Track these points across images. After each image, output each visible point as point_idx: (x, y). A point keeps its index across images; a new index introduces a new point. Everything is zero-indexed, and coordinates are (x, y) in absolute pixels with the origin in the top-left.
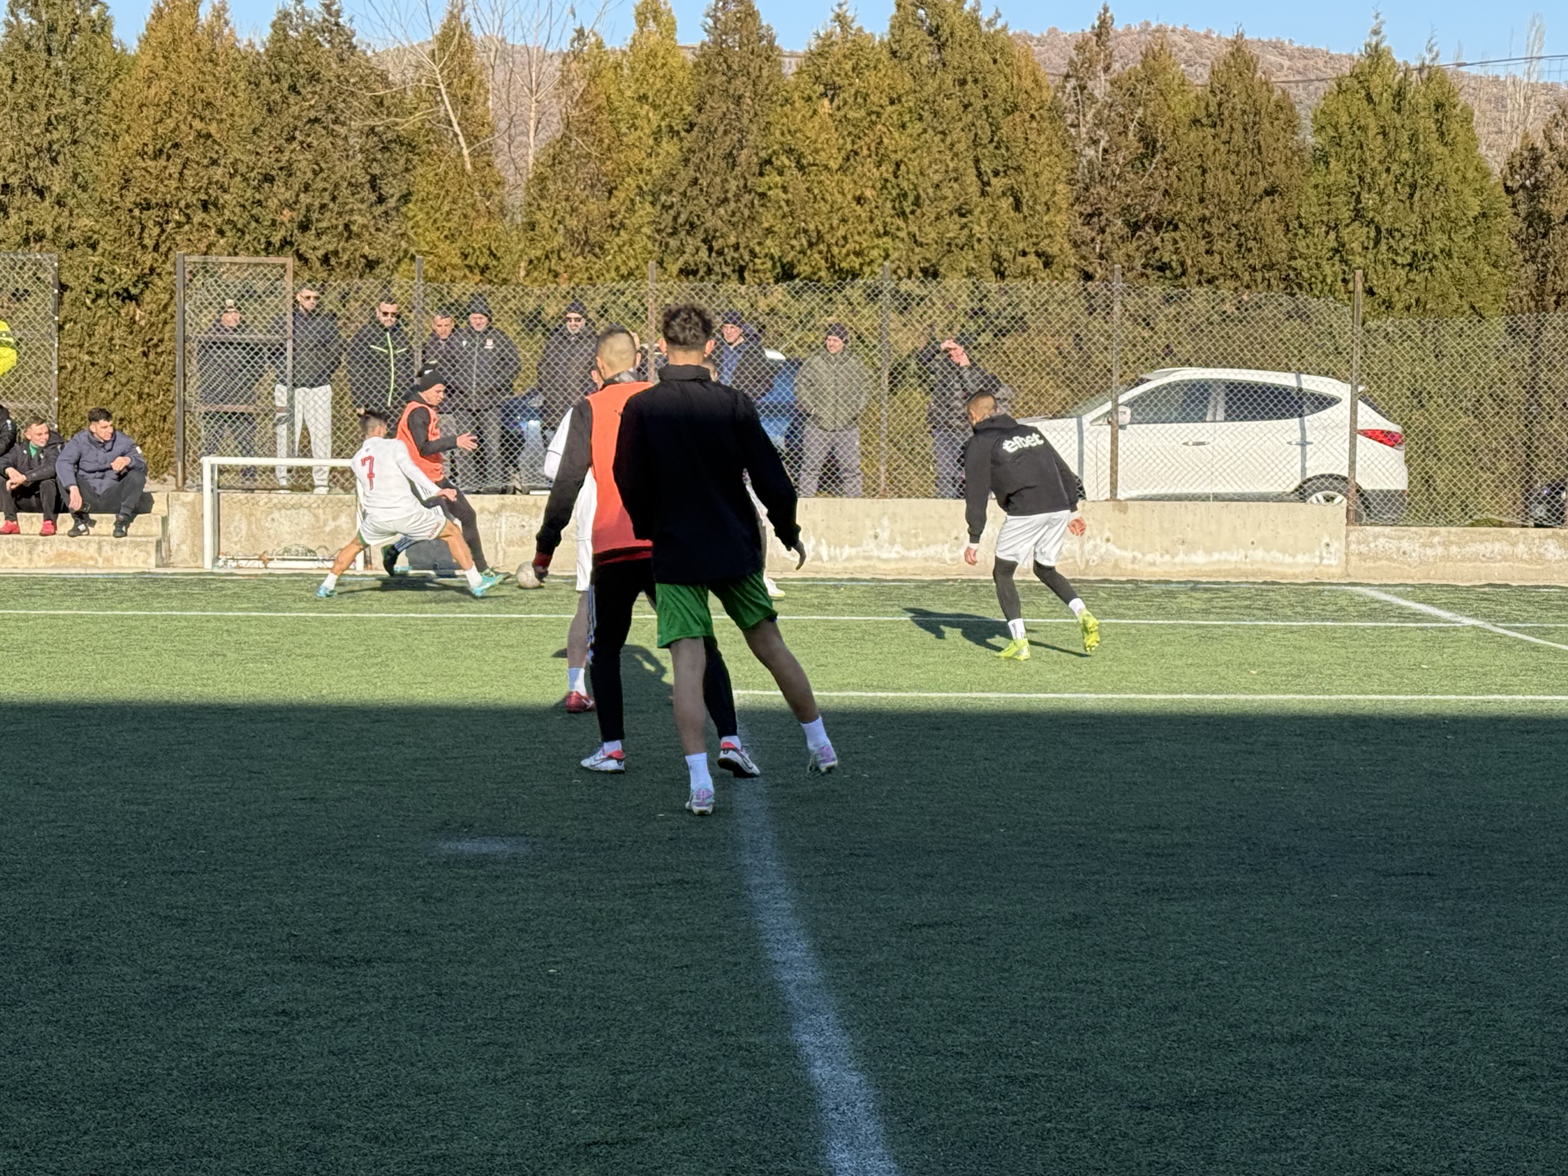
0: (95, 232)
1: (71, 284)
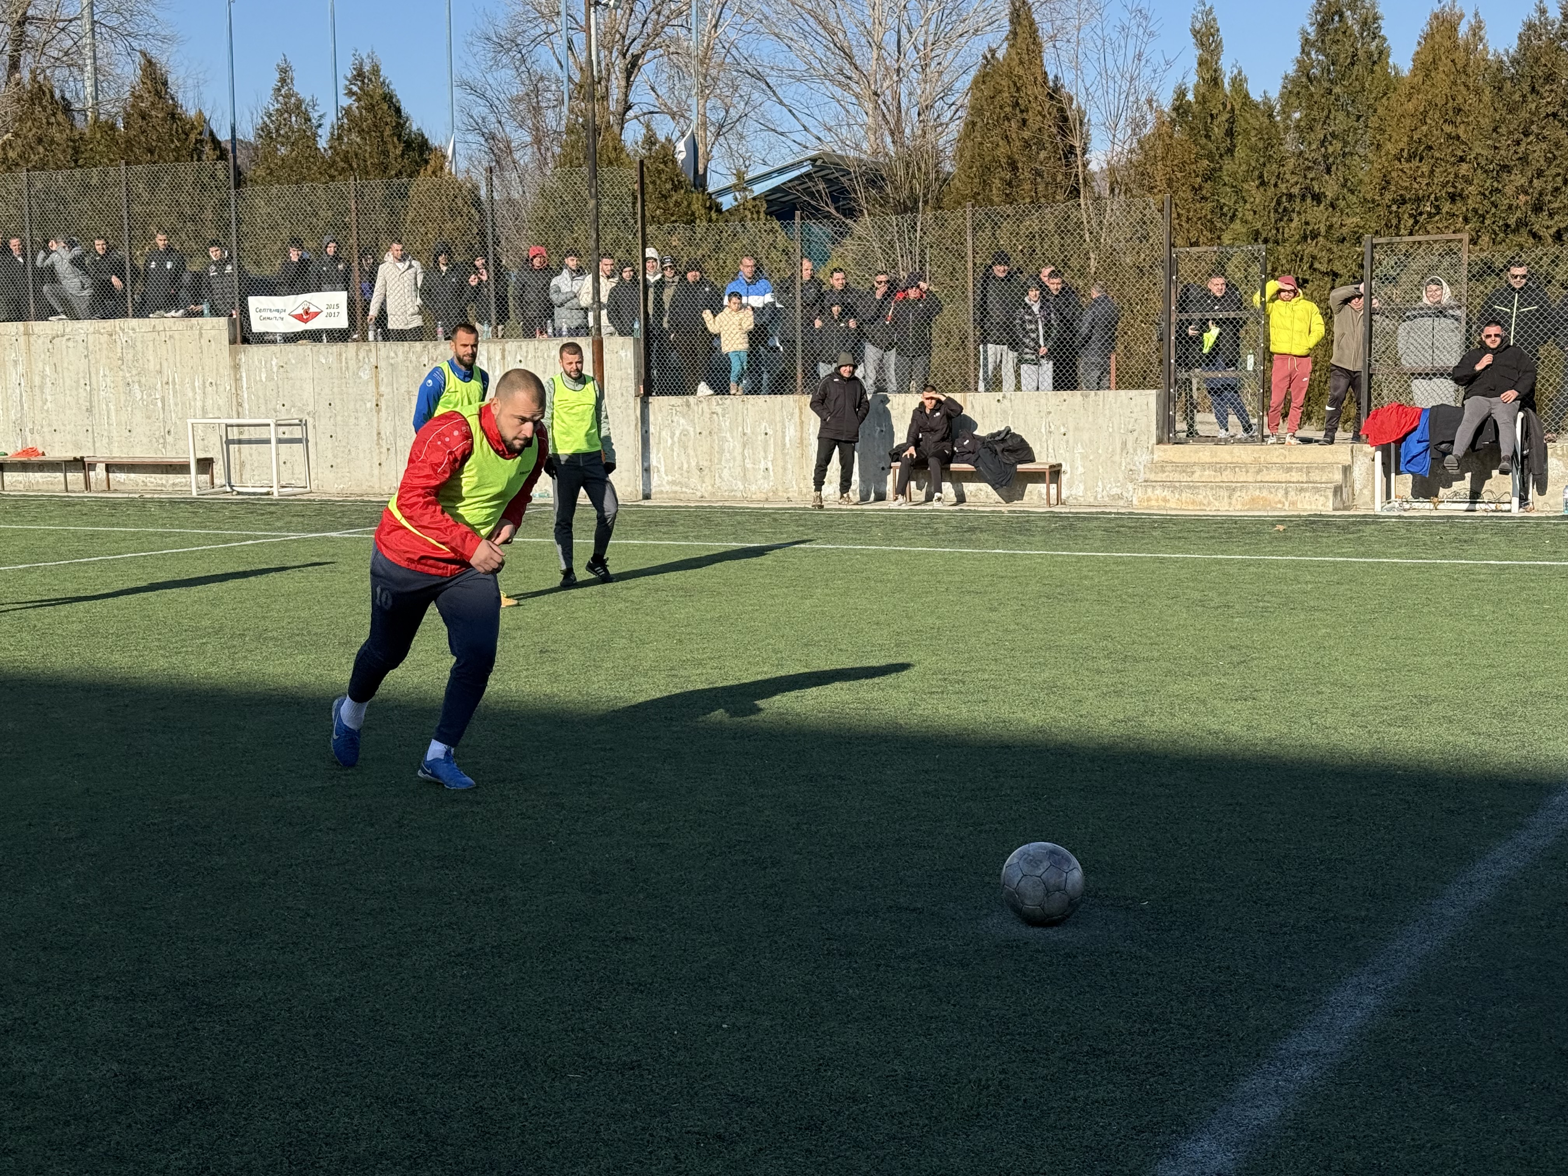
0: (1360, 228)
1: (1341, 272)
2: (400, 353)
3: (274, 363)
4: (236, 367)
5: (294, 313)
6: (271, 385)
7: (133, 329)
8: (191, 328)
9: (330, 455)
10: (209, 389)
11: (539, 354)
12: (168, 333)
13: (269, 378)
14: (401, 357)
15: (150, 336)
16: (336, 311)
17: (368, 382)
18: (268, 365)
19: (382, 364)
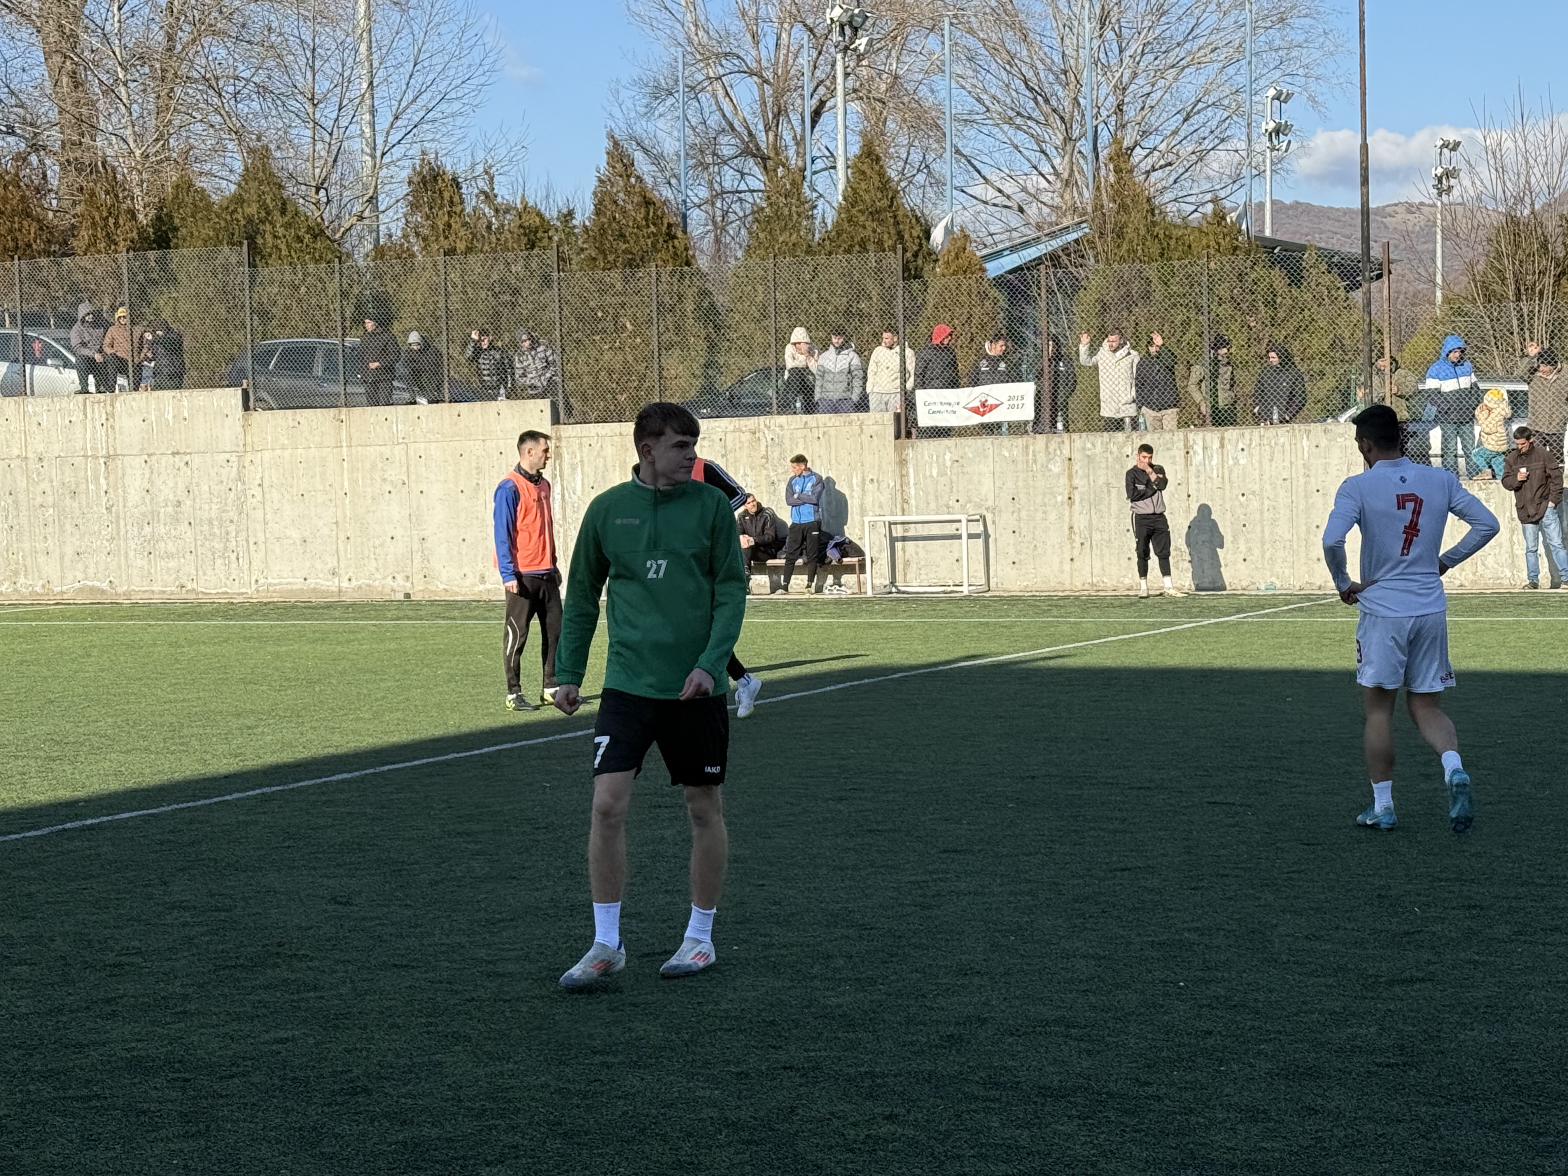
2: (1099, 445)
3: (948, 456)
4: (902, 463)
5: (969, 406)
6: (944, 480)
7: (781, 426)
8: (850, 423)
9: (1012, 551)
10: (869, 487)
11: (1265, 441)
12: (821, 430)
13: (942, 474)
14: (1099, 448)
15: (799, 433)
16: (1020, 402)
17: (1059, 475)
18: (941, 460)
19: (1076, 456)
